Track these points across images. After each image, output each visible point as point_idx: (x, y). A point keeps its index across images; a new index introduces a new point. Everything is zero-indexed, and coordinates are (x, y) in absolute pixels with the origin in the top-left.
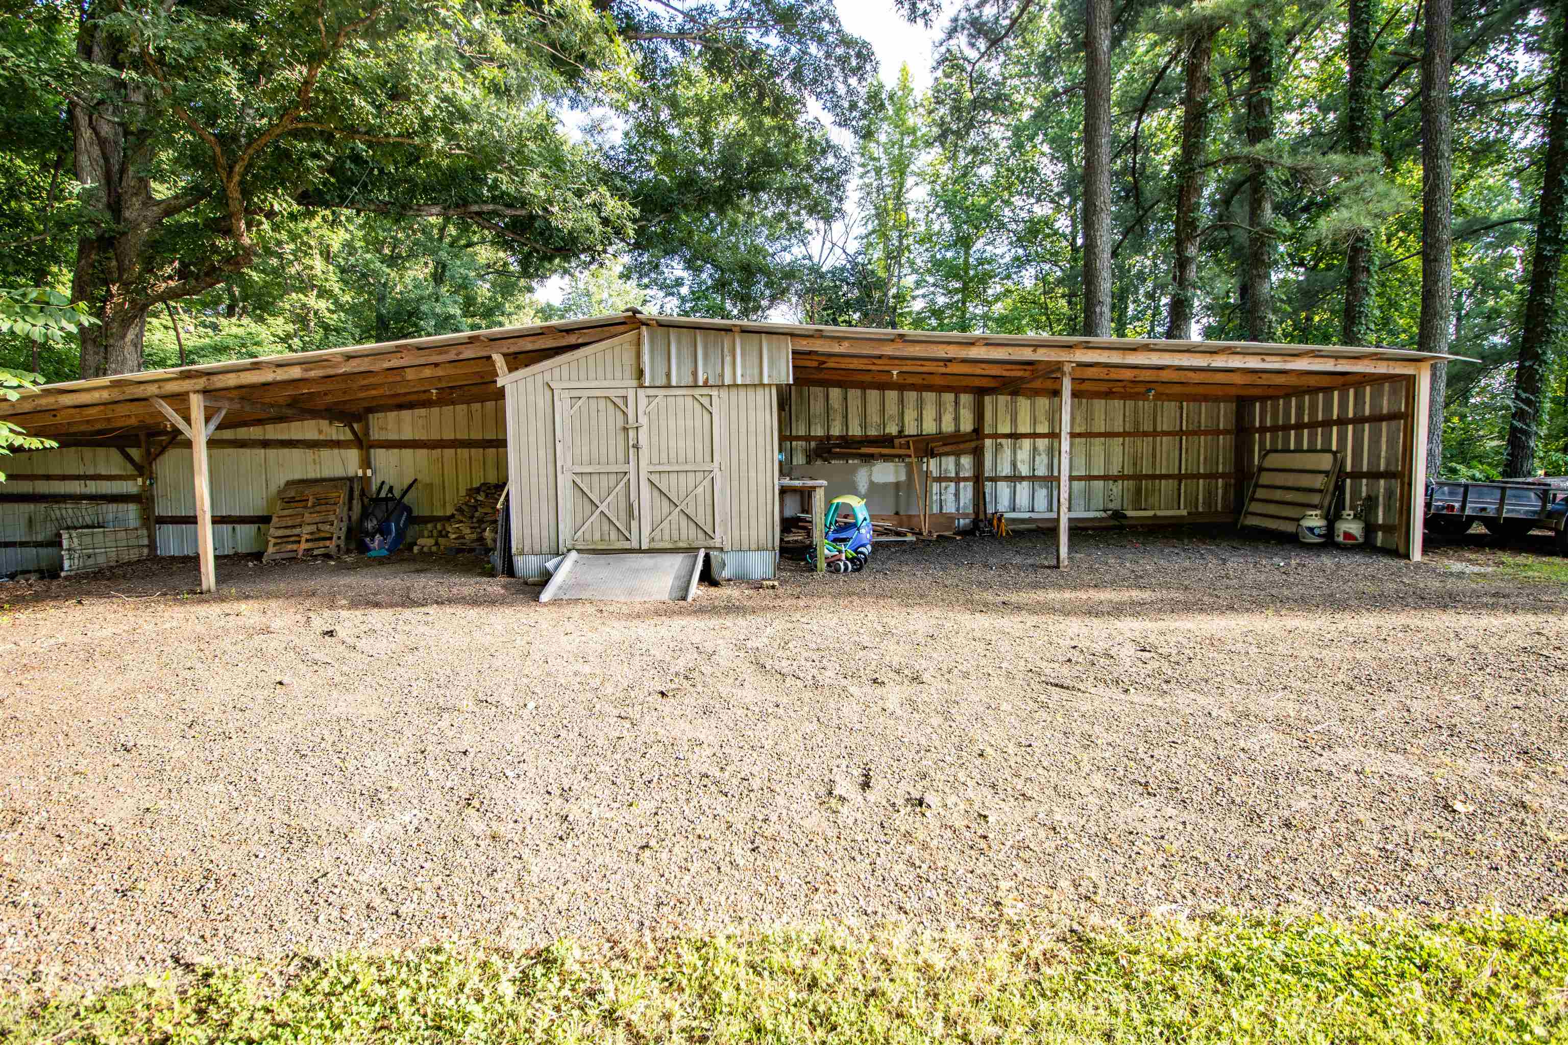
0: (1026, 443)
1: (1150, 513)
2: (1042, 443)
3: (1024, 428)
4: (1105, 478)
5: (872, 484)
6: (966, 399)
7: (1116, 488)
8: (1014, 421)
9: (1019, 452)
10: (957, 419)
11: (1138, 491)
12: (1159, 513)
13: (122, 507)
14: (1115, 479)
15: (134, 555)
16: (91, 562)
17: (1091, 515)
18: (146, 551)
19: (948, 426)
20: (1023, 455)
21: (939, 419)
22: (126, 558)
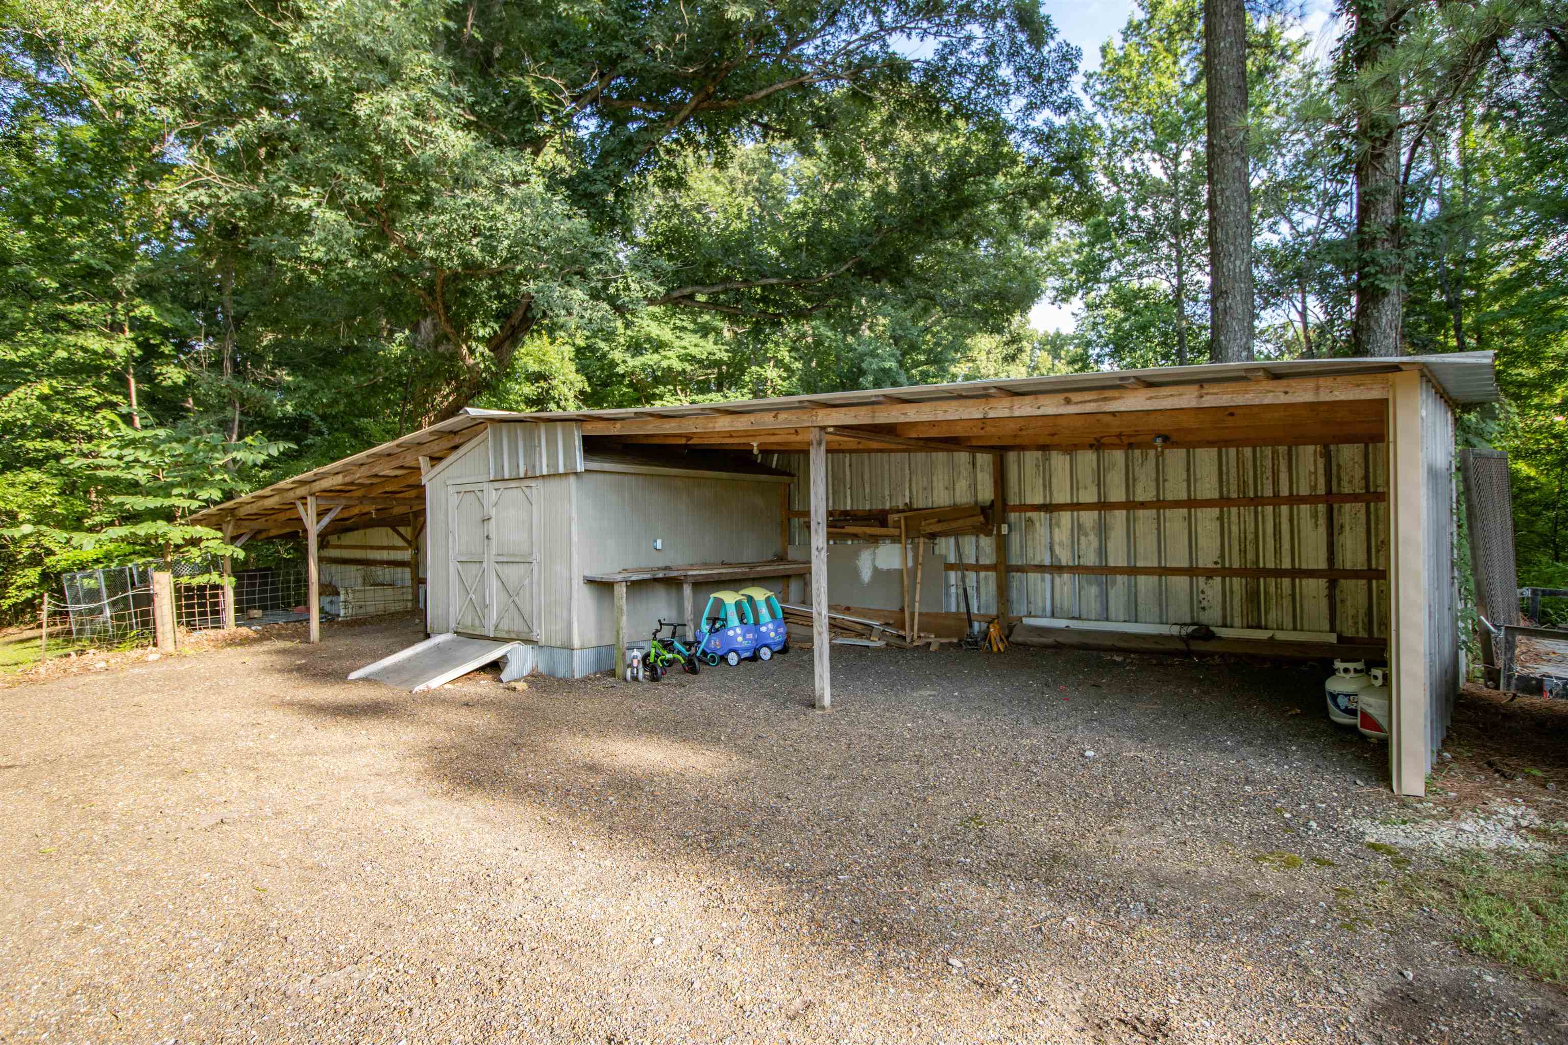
0: (1066, 517)
1: (1263, 635)
2: (1089, 518)
3: (1062, 496)
4: (1192, 572)
5: (876, 571)
6: (984, 460)
7: (1213, 589)
8: (1048, 485)
9: (1056, 531)
10: (974, 486)
11: (1253, 597)
12: (1280, 636)
13: (399, 570)
14: (1209, 574)
15: (399, 607)
16: (363, 611)
17: (1164, 630)
18: (410, 604)
19: (963, 496)
20: (1062, 535)
21: (951, 487)
22: (392, 609)
